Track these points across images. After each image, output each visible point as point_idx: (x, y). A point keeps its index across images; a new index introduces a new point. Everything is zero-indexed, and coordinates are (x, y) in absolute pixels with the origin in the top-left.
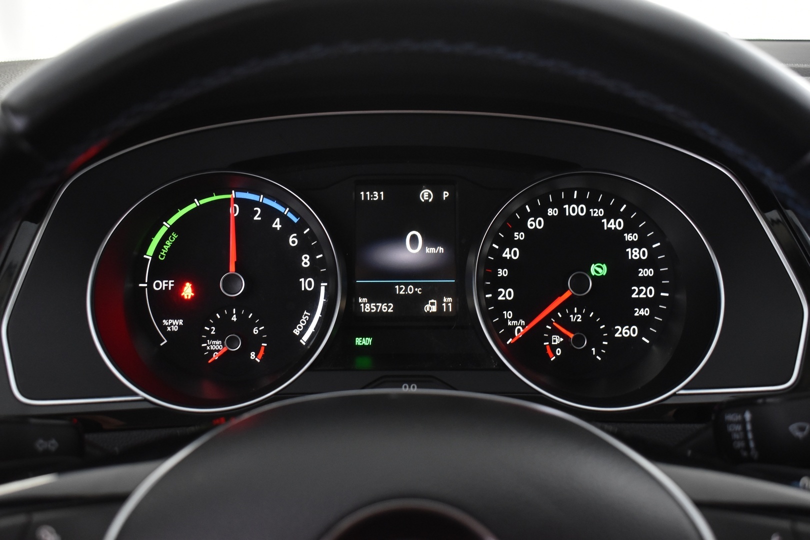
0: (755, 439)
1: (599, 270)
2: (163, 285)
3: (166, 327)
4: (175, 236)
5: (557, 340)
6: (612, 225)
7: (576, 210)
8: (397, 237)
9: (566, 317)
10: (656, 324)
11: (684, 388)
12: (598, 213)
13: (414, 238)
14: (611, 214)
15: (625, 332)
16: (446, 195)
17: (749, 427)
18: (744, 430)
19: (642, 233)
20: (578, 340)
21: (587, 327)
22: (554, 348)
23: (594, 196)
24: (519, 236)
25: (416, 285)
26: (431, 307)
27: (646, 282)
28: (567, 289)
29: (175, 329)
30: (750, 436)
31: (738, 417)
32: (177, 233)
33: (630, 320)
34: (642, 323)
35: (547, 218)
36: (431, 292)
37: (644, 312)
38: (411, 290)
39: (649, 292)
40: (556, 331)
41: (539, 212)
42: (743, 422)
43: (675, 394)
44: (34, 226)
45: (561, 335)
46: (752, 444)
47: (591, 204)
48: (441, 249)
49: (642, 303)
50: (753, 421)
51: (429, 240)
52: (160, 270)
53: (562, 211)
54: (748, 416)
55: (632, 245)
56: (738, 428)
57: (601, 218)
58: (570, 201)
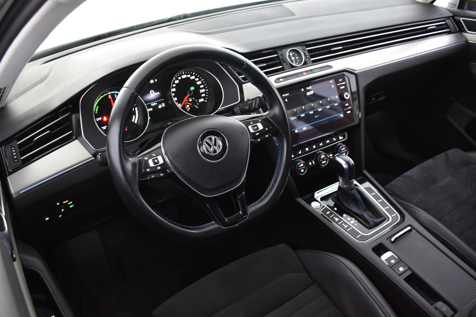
0: (240, 111)
1: (192, 88)
2: (99, 119)
3: (103, 129)
4: (98, 107)
5: (188, 106)
6: (193, 77)
7: (184, 77)
8: (148, 92)
9: (188, 100)
10: (207, 97)
11: (221, 108)
12: (189, 76)
13: (152, 92)
14: (192, 75)
15: (201, 100)
16: (156, 80)
17: (239, 110)
18: (238, 110)
19: (199, 78)
20: (193, 105)
21: (193, 101)
22: (188, 108)
23: (187, 72)
24: (174, 85)
25: (155, 103)
26: (160, 107)
27: (202, 88)
28: (187, 94)
29: (105, 128)
30: (239, 111)
31: (236, 109)
32: (98, 106)
33: (201, 98)
34: (204, 97)
35: (179, 80)
36: (160, 103)
37: (204, 95)
38: (155, 104)
39: (203, 90)
40: (187, 104)
41: (177, 79)
42: (237, 109)
43: (219, 109)
44: (78, 114)
45: (189, 105)
46: (240, 112)
47: (187, 74)
48: (158, 93)
49: (203, 93)
50: (239, 108)
51: (156, 91)
52: (97, 116)
53: (181, 77)
54: (238, 108)
55: (197, 81)
56: (237, 110)
57: (190, 77)
58: (183, 75)
